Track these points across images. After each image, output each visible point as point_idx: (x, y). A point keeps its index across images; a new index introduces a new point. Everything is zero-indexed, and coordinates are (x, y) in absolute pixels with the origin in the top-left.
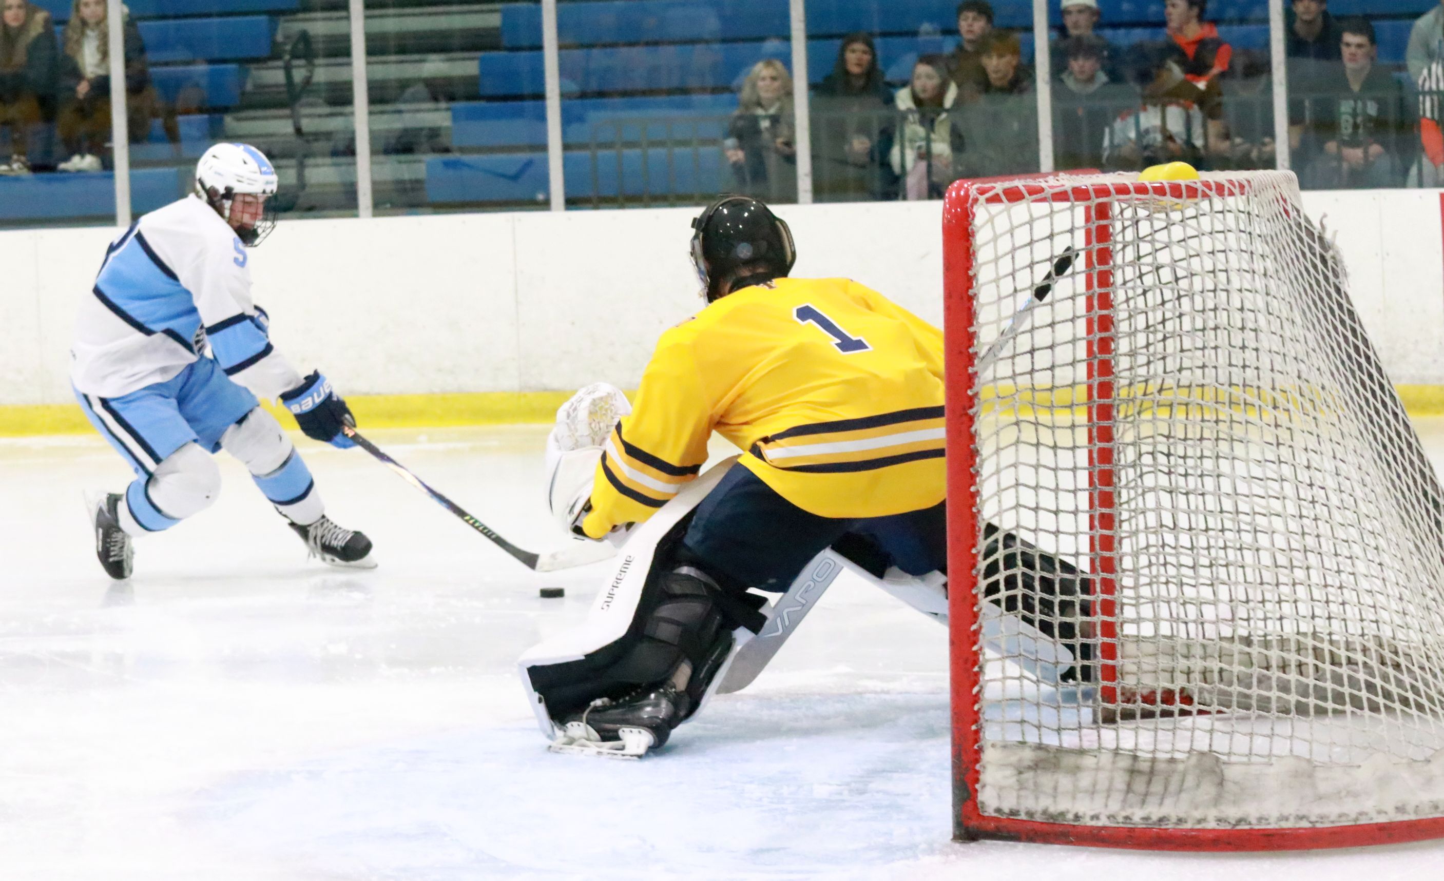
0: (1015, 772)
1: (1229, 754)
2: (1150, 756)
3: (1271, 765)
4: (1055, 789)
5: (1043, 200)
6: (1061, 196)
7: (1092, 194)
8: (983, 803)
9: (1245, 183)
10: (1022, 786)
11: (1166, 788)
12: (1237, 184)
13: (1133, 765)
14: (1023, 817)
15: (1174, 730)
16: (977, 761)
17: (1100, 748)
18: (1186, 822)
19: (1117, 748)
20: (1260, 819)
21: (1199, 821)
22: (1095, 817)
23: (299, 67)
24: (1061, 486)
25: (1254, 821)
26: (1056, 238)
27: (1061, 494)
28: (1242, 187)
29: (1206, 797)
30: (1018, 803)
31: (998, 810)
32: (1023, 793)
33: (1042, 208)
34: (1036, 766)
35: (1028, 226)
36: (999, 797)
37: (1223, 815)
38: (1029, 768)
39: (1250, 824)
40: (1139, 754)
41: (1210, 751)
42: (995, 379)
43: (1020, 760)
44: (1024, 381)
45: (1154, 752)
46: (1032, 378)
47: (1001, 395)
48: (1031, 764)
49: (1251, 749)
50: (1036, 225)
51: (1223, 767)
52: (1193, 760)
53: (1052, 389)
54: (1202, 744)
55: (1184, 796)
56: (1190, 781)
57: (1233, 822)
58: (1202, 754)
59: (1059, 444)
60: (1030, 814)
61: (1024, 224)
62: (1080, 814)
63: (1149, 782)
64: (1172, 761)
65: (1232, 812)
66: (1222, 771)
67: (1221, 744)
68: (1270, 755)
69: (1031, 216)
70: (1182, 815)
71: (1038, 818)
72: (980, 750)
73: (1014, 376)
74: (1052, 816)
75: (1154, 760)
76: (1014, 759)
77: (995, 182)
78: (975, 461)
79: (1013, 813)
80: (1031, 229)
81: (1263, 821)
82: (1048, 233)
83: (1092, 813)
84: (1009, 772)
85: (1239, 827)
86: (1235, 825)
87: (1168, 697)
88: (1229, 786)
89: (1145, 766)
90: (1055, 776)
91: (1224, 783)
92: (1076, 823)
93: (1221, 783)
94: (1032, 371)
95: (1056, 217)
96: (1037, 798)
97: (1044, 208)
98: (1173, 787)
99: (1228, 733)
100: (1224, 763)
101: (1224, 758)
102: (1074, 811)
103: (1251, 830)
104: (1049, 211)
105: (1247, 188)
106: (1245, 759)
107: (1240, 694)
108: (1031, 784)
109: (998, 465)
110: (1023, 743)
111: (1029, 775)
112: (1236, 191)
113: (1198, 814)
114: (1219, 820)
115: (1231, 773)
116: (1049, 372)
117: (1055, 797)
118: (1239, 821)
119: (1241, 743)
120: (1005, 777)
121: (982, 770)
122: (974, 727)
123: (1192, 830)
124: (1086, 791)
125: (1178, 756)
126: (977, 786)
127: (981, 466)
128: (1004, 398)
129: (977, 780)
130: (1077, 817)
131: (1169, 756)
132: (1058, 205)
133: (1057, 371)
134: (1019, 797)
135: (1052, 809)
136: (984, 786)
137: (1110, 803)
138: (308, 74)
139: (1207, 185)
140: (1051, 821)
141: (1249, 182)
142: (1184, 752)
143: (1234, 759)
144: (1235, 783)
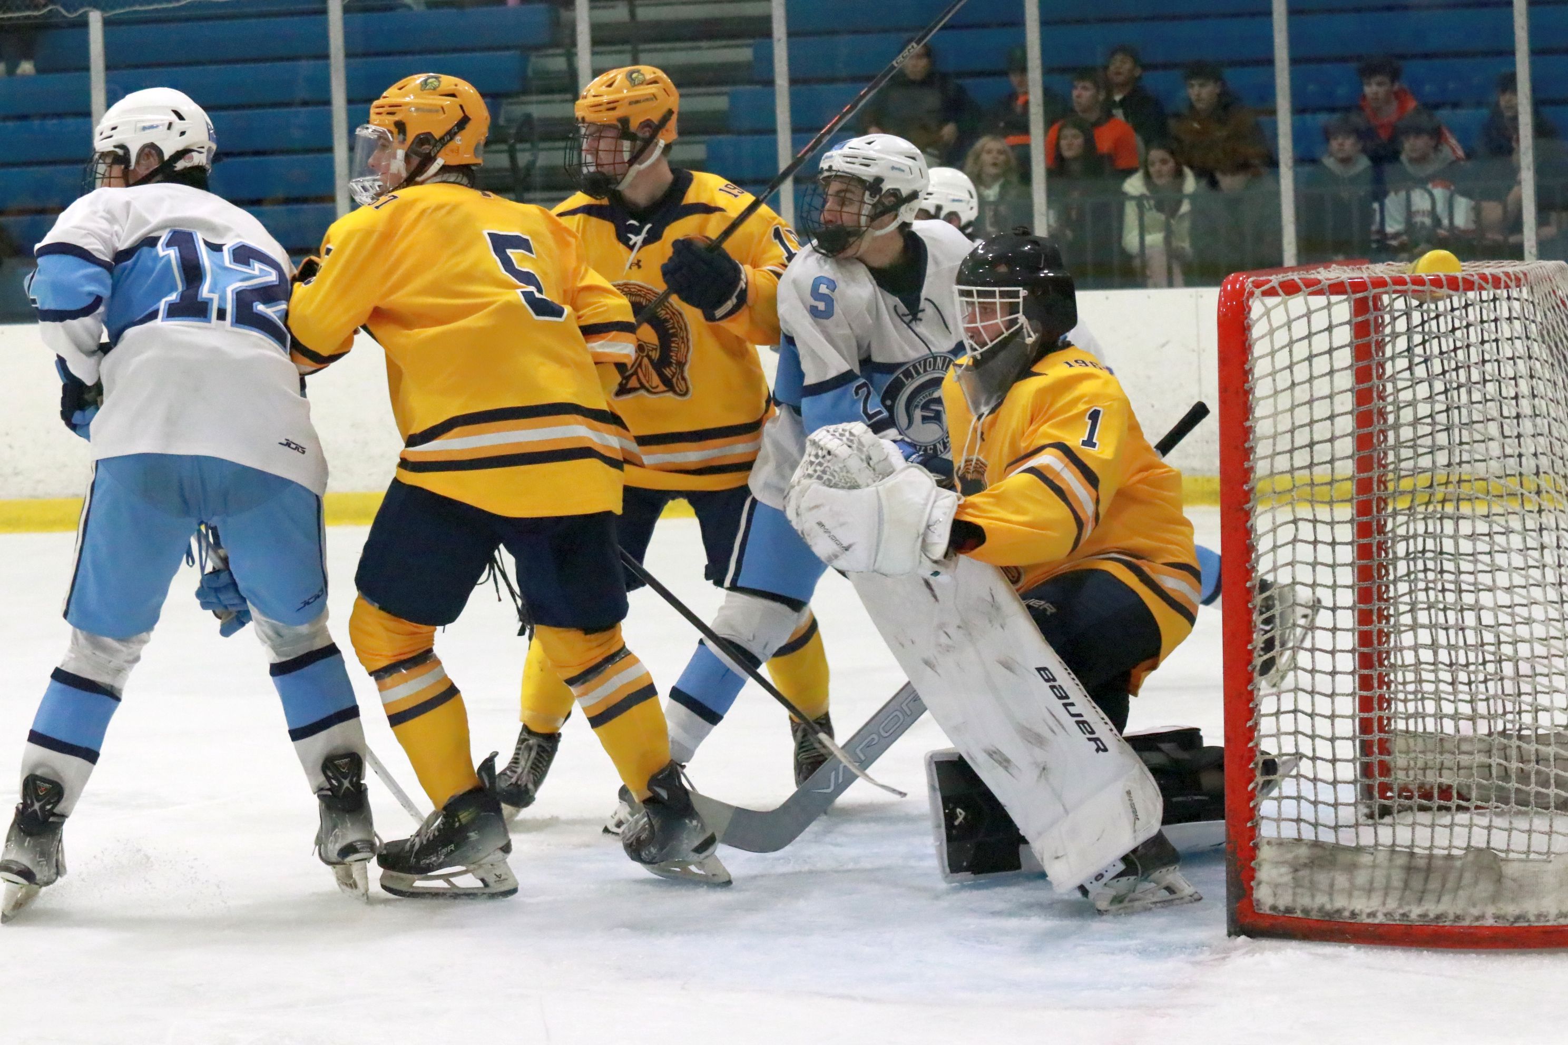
0: (1291, 870)
1: (1507, 851)
2: (1427, 852)
3: (1550, 861)
4: (1332, 885)
5: (1320, 292)
6: (1337, 288)
7: (1370, 286)
8: (1258, 901)
9: (1521, 276)
10: (1297, 883)
11: (1443, 886)
12: (1513, 277)
13: (1410, 862)
14: (1299, 914)
15: (1451, 826)
16: (1253, 858)
17: (1376, 844)
18: (1464, 919)
19: (1394, 845)
20: (1539, 916)
21: (1477, 919)
22: (1372, 915)
23: (523, 150)
24: (1339, 582)
25: (1532, 918)
26: (1335, 331)
27: (1339, 590)
28: (1518, 280)
29: (1484, 895)
30: (1294, 900)
31: (1274, 908)
32: (1299, 891)
33: (1318, 301)
34: (1312, 864)
35: (1305, 319)
36: (1275, 895)
37: (1502, 912)
38: (1305, 865)
39: (1528, 921)
40: (1416, 850)
41: (1488, 848)
42: (1272, 474)
43: (1296, 857)
44: (1303, 476)
45: (1431, 848)
46: (1311, 473)
47: (1278, 489)
48: (1307, 861)
49: (1529, 847)
50: (1314, 317)
51: (1502, 864)
52: (1471, 857)
53: (1331, 483)
54: (1479, 840)
55: (1461, 892)
56: (1468, 877)
57: (1512, 920)
58: (1479, 850)
59: (1338, 540)
60: (1305, 911)
61: (1303, 316)
62: (1357, 911)
63: (1426, 880)
64: (1449, 857)
65: (1511, 910)
66: (1500, 867)
67: (1499, 840)
68: (1548, 853)
69: (1308, 309)
70: (1458, 912)
71: (1314, 916)
72: (1256, 847)
73: (1292, 470)
74: (1328, 914)
75: (1431, 857)
76: (1290, 856)
77: (1271, 275)
78: (1250, 557)
79: (1288, 910)
80: (1309, 322)
81: (1542, 919)
82: (1326, 325)
83: (1369, 910)
84: (1284, 870)
85: (1516, 925)
86: (1513, 922)
87: (1445, 792)
88: (1508, 883)
89: (1422, 863)
90: (1332, 874)
91: (1503, 880)
92: (1353, 921)
93: (1499, 879)
94: (1311, 465)
95: (1334, 309)
96: (1313, 896)
97: (1321, 301)
98: (1449, 885)
99: (1506, 830)
100: (1502, 860)
101: (1503, 855)
102: (1351, 908)
103: (1530, 927)
104: (1326, 303)
105: (1523, 281)
106: (1524, 856)
107: (1518, 790)
108: (1306, 882)
109: (1275, 562)
110: (1299, 840)
111: (1304, 873)
112: (1513, 284)
113: (1475, 912)
114: (1497, 917)
115: (1510, 870)
116: (1329, 466)
117: (1331, 895)
118: (1518, 918)
119: (1519, 841)
120: (1281, 875)
121: (1257, 867)
122: (1249, 824)
123: (1470, 927)
124: (1364, 890)
125: (1455, 852)
126: (1252, 883)
127: (1257, 561)
128: (1279, 493)
129: (1253, 878)
130: (1353, 914)
131: (1446, 852)
132: (1334, 298)
133: (1338, 464)
134: (1294, 894)
135: (1328, 907)
136: (1259, 883)
137: (1389, 901)
138: (531, 158)
139: (1483, 277)
140: (1327, 918)
141: (1525, 274)
142: (1461, 849)
143: (1512, 855)
144: (1514, 880)
